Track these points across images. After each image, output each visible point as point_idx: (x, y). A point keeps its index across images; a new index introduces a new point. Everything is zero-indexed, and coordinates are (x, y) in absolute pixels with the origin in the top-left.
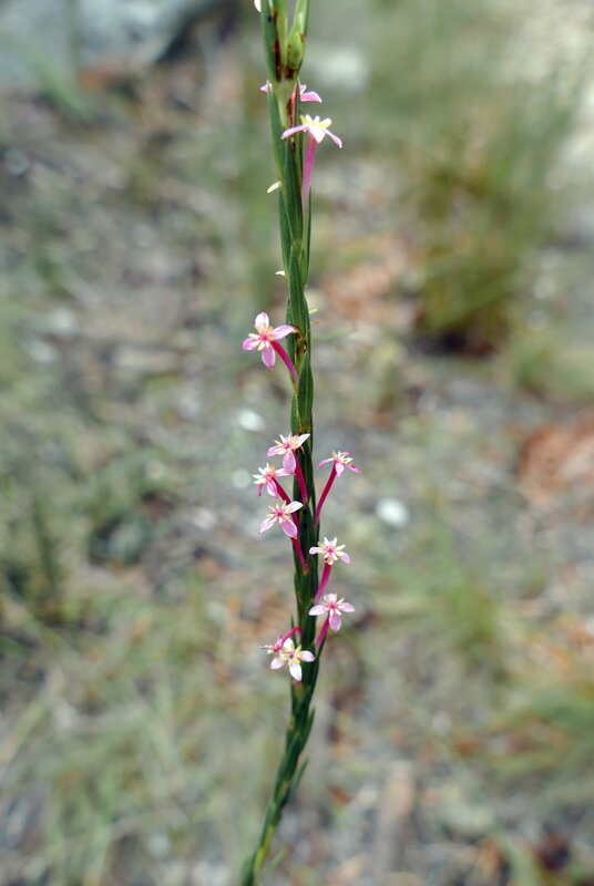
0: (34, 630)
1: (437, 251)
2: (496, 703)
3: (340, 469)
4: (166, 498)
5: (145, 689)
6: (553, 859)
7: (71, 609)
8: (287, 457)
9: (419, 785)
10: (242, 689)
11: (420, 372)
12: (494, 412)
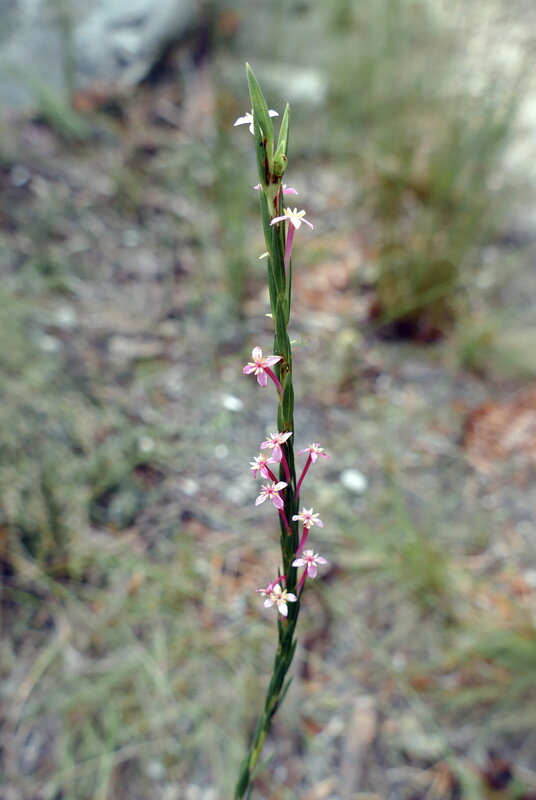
0: (44, 584)
1: (389, 248)
2: (447, 645)
3: (314, 457)
4: (156, 468)
5: (141, 635)
6: (498, 779)
7: (76, 566)
8: (276, 449)
9: (381, 716)
10: (225, 634)
11: (376, 356)
12: (442, 390)
